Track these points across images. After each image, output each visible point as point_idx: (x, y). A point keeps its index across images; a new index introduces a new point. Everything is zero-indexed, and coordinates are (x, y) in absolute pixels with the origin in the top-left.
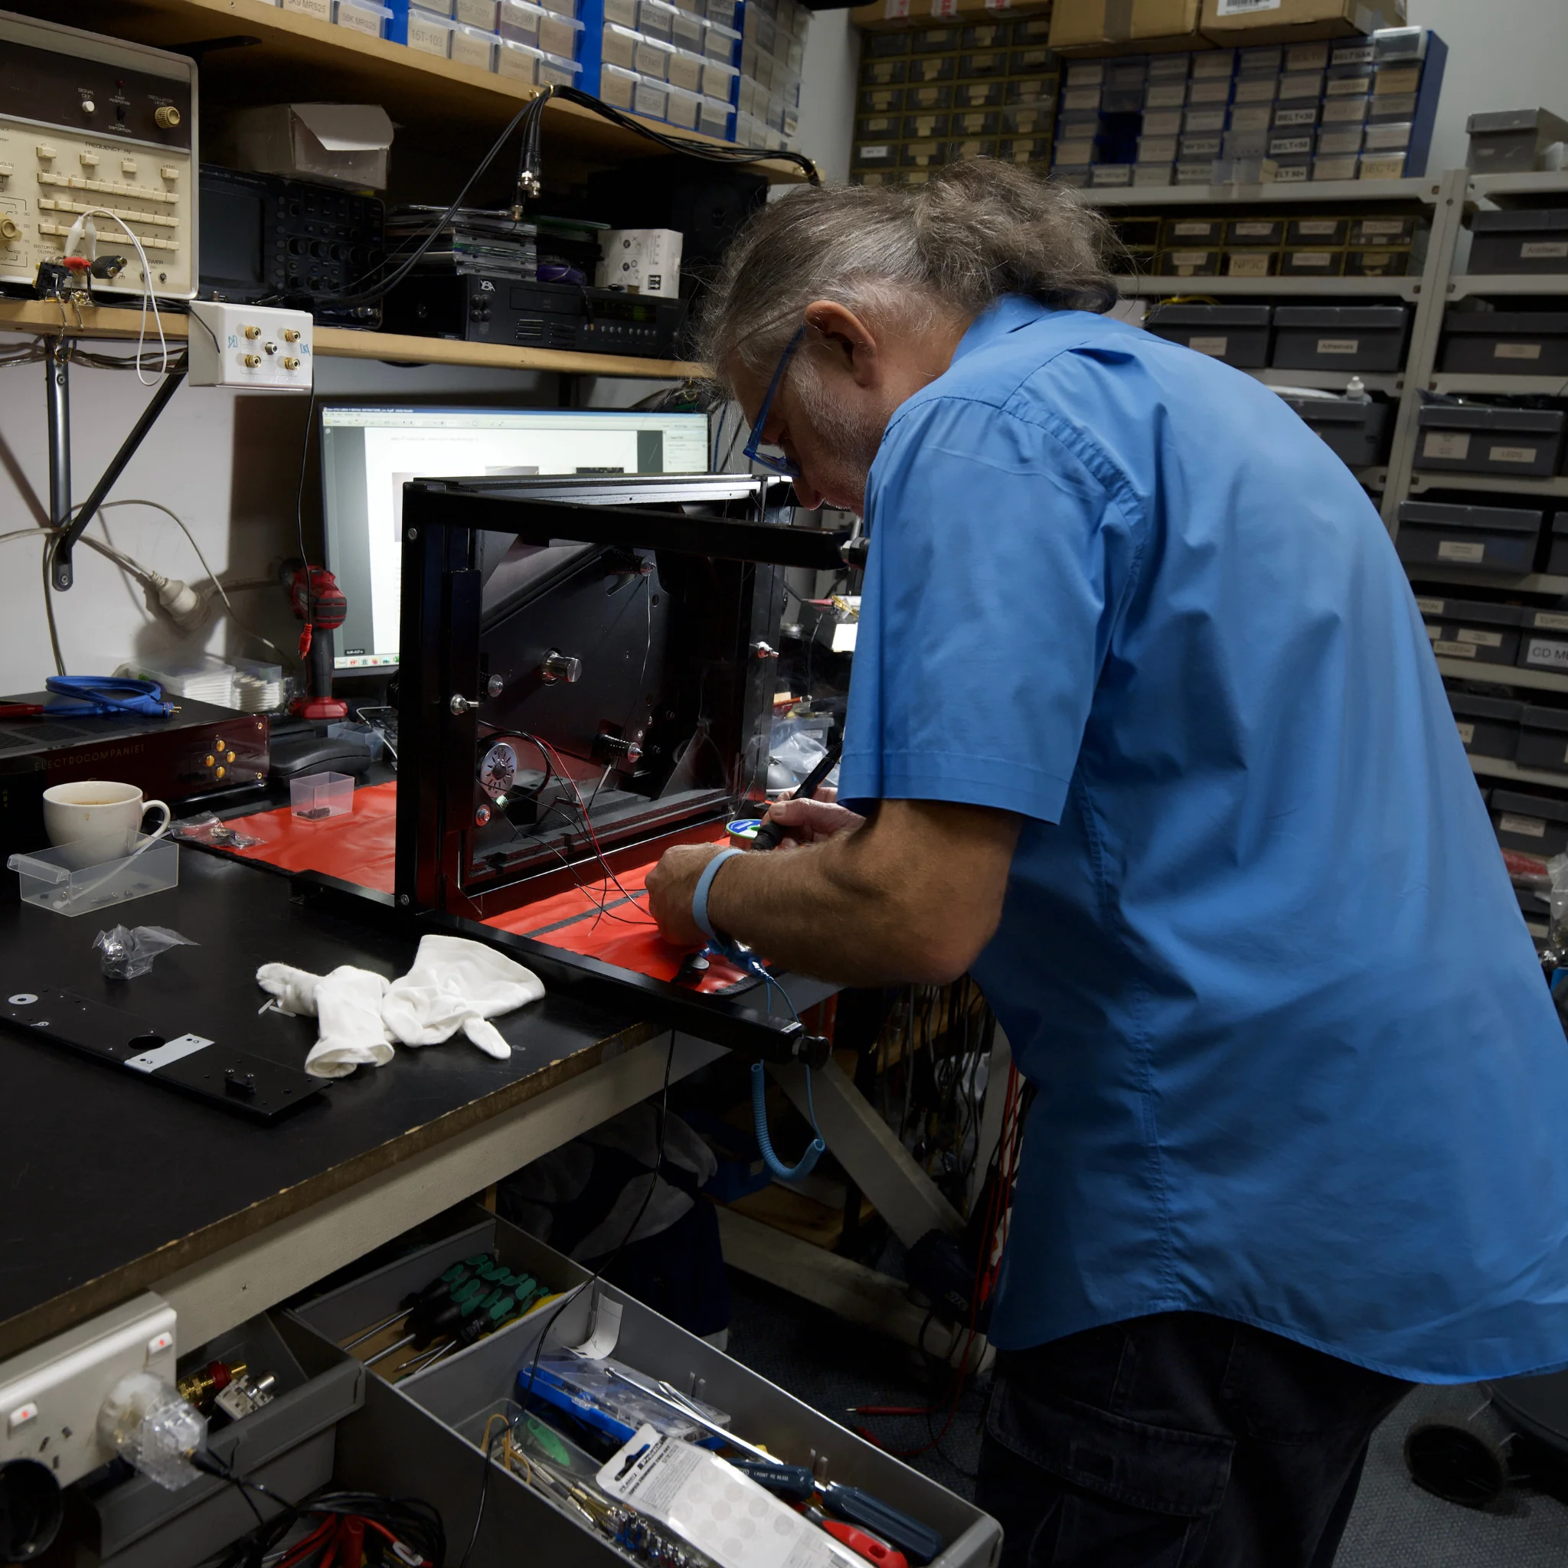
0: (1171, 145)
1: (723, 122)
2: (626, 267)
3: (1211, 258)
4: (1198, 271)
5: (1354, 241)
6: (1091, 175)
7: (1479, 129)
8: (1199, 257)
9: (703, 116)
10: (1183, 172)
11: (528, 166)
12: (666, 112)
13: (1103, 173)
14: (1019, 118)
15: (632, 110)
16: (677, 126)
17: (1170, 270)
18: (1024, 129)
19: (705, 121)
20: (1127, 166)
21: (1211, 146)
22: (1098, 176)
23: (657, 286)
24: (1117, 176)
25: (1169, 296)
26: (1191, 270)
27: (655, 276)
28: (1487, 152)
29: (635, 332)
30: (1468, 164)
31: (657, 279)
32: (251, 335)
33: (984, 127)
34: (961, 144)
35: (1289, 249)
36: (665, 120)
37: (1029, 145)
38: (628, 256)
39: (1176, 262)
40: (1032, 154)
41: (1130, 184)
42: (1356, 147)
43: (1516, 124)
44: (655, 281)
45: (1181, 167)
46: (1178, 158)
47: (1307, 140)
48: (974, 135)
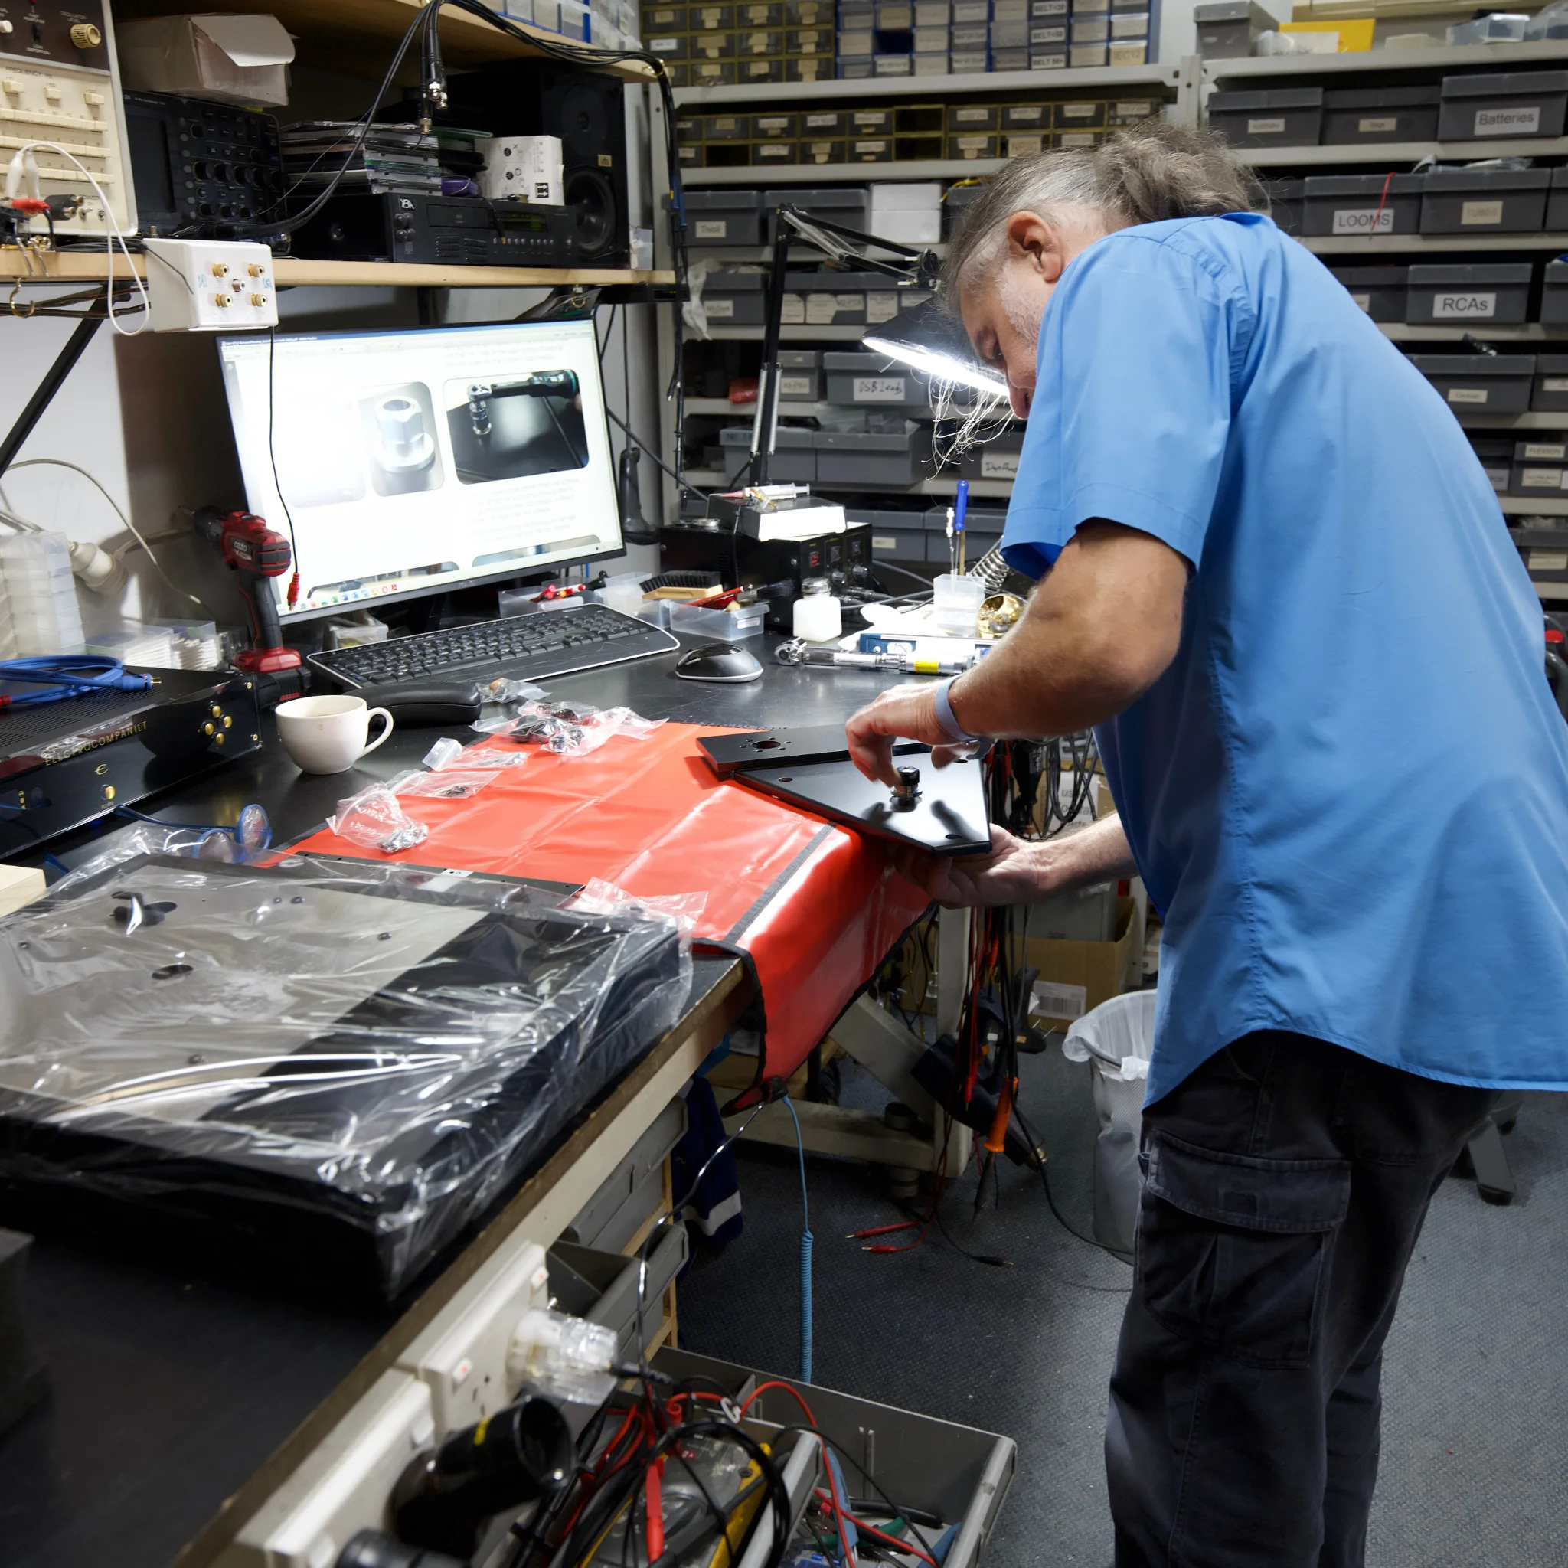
0: (943, 35)
1: (580, 23)
2: (510, 176)
3: (992, 141)
4: (983, 154)
5: (1111, 122)
6: (874, 64)
7: (1203, 19)
8: (980, 141)
9: (564, 19)
10: (957, 61)
11: (434, 77)
12: (533, 17)
13: (886, 62)
14: (802, 9)
15: (506, 13)
16: (544, 29)
17: (957, 154)
18: (808, 20)
19: (567, 23)
20: (907, 56)
21: (978, 36)
22: (881, 66)
23: (545, 194)
24: (898, 65)
25: (961, 179)
26: (975, 154)
27: (542, 184)
28: (1212, 39)
29: (535, 242)
30: (1198, 51)
31: (544, 187)
32: (218, 272)
33: (768, 18)
34: (749, 36)
35: (1059, 131)
36: (533, 24)
37: (814, 36)
38: (510, 163)
39: (962, 147)
40: (818, 45)
41: (911, 73)
42: (1103, 35)
43: (1233, 15)
44: (542, 189)
45: (955, 56)
46: (951, 48)
47: (1062, 30)
48: (760, 27)
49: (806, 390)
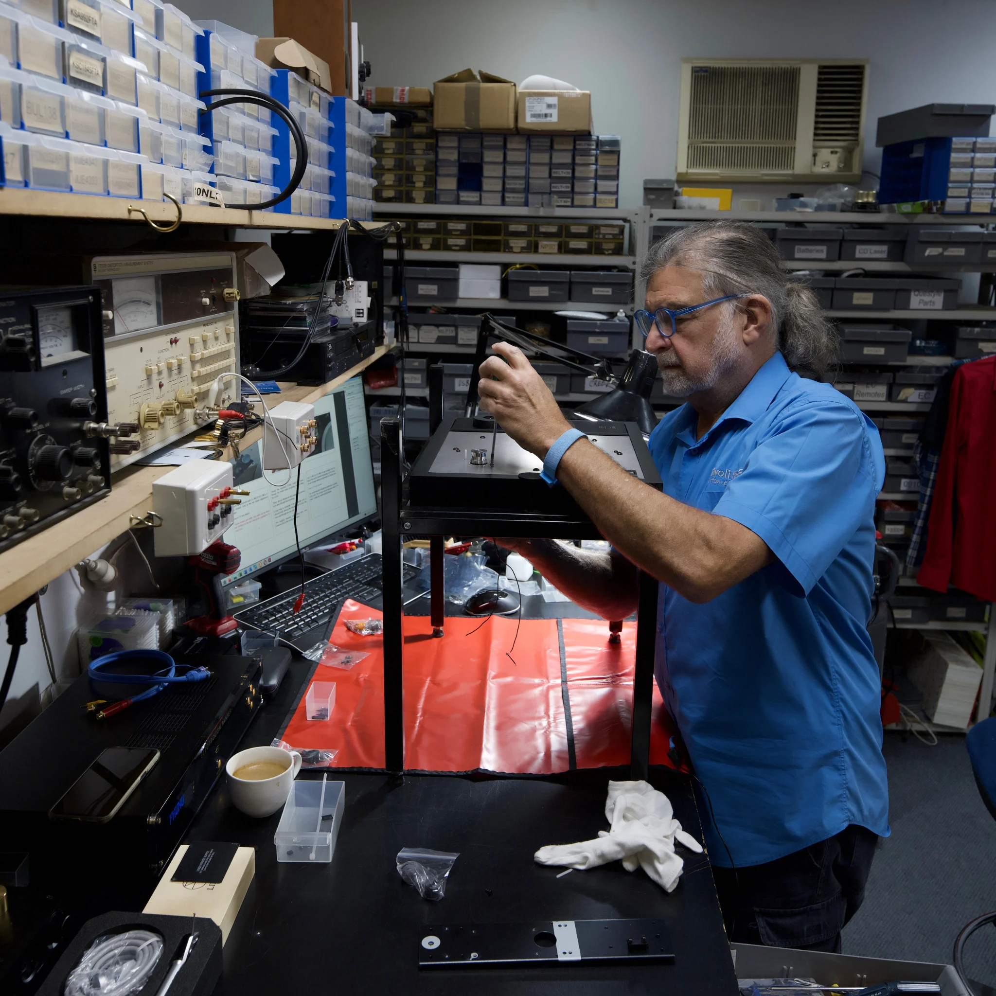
0: (500, 182)
3: (529, 243)
4: (524, 250)
5: (597, 236)
6: (458, 196)
7: (649, 186)
8: (522, 243)
10: (508, 197)
13: (465, 196)
14: (415, 163)
17: (509, 249)
18: (420, 169)
20: (479, 192)
21: (520, 184)
22: (462, 196)
24: (473, 197)
25: (515, 264)
26: (519, 250)
28: (652, 197)
30: (645, 204)
33: (395, 166)
34: (383, 175)
35: (568, 239)
37: (423, 178)
39: (511, 245)
40: (425, 183)
41: (480, 203)
42: (592, 190)
43: (665, 186)
45: (507, 195)
46: (504, 190)
47: (569, 185)
48: (389, 170)
49: (419, 382)
